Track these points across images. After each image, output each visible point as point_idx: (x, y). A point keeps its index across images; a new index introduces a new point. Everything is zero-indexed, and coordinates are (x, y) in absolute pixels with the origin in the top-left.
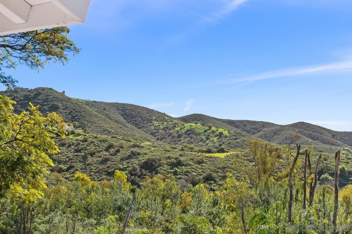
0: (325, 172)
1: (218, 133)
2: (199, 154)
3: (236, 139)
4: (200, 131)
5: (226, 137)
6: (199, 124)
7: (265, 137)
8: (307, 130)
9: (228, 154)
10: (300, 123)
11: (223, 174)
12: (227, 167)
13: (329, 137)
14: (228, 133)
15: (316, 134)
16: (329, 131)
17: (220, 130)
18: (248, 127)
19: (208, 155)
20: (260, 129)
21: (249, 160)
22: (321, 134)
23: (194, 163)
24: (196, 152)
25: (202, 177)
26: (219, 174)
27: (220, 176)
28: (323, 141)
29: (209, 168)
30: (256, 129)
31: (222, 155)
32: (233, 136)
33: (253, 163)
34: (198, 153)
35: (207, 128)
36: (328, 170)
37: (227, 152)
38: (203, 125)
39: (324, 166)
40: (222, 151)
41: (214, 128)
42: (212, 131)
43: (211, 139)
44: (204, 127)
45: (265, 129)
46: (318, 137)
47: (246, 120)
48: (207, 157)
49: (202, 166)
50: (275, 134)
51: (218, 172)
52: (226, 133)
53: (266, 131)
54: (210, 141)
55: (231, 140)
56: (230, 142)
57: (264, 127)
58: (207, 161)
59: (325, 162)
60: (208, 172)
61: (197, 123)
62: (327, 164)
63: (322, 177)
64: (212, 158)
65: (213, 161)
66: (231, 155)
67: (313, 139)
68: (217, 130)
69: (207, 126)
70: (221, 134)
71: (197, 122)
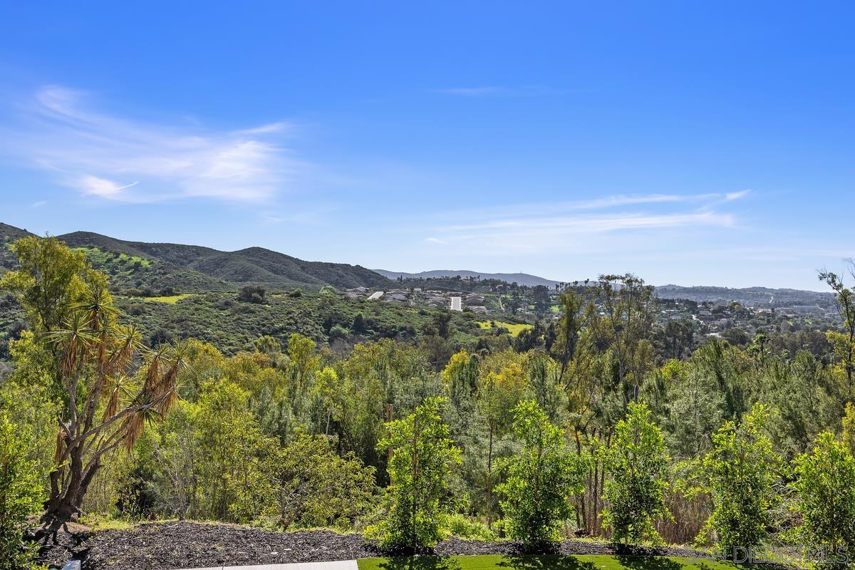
0: (336, 323)
1: (132, 263)
2: (132, 298)
3: (165, 274)
4: (100, 261)
5: (147, 270)
6: (96, 249)
7: (201, 268)
8: (265, 260)
9: (181, 297)
10: (253, 249)
11: (183, 330)
12: (186, 320)
13: (296, 270)
14: (150, 264)
15: (279, 265)
16: (297, 261)
17: (135, 259)
18: (173, 255)
19: (148, 300)
20: (192, 258)
21: (218, 307)
22: (286, 265)
23: (128, 313)
24: (126, 295)
25: (148, 337)
26: (176, 330)
27: (180, 334)
28: (290, 277)
29: (157, 322)
30: (186, 258)
31: (172, 300)
32: (159, 269)
33: (226, 311)
34: (130, 297)
35: (111, 256)
36: (339, 319)
37: (178, 295)
38: (104, 251)
39: (332, 314)
40: (168, 293)
41: (123, 256)
42: (120, 262)
43: (121, 274)
44: (106, 254)
45: (201, 258)
46: (282, 271)
47: (169, 244)
48: (148, 304)
49: (144, 318)
50: (217, 265)
51: (173, 328)
52: (145, 263)
53: (202, 261)
54: (118, 277)
55: (157, 275)
56: (156, 279)
57: (198, 254)
58: (150, 309)
59: (332, 307)
60: (157, 328)
61: (92, 247)
62: (335, 310)
63: (332, 330)
64: (156, 304)
65: (160, 310)
66: (186, 299)
67: (275, 272)
68: (130, 259)
69: (110, 252)
70: (137, 265)
71: (92, 245)
